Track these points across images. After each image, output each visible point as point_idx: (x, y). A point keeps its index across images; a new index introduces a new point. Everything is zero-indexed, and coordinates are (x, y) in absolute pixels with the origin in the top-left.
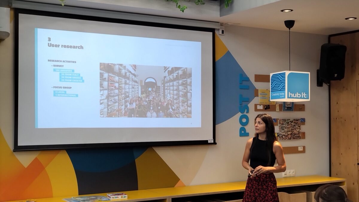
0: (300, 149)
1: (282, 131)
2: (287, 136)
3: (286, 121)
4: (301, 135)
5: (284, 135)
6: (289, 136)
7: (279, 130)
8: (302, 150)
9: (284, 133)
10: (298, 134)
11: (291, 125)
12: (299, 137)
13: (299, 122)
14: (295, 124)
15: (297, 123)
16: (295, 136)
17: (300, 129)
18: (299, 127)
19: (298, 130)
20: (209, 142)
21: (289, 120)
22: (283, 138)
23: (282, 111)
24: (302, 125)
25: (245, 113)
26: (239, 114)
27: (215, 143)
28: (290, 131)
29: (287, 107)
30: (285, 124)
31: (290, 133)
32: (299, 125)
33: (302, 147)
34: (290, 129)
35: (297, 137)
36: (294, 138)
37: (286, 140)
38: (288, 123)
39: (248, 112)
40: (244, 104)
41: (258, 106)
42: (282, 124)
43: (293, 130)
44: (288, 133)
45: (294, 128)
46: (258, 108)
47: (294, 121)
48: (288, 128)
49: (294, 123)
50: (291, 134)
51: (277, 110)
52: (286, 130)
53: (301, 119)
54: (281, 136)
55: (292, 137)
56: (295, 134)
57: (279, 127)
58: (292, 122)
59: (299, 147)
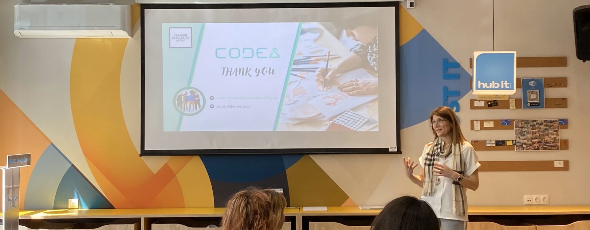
0: (558, 165)
1: (521, 137)
2: (531, 145)
3: (529, 123)
4: (559, 144)
5: (525, 144)
6: (536, 145)
7: (515, 136)
8: (563, 166)
9: (525, 141)
10: (553, 142)
11: (540, 128)
12: (554, 146)
13: (555, 124)
14: (546, 127)
15: (551, 126)
16: (547, 144)
17: (558, 135)
18: (557, 131)
19: (553, 137)
20: (390, 150)
21: (535, 121)
22: (523, 148)
23: (520, 108)
24: (561, 128)
27: (399, 152)
28: (536, 138)
29: (530, 103)
30: (528, 128)
31: (537, 140)
32: (556, 129)
33: (562, 162)
34: (538, 135)
35: (551, 146)
36: (545, 149)
37: (530, 150)
38: (534, 126)
39: (458, 110)
40: (451, 99)
42: (522, 128)
43: (543, 136)
44: (533, 141)
45: (544, 134)
46: (476, 104)
47: (545, 123)
48: (533, 133)
49: (546, 125)
50: (539, 142)
51: (511, 108)
52: (529, 136)
53: (560, 120)
54: (520, 144)
55: (541, 146)
56: (547, 142)
57: (516, 131)
58: (541, 124)
59: (555, 162)
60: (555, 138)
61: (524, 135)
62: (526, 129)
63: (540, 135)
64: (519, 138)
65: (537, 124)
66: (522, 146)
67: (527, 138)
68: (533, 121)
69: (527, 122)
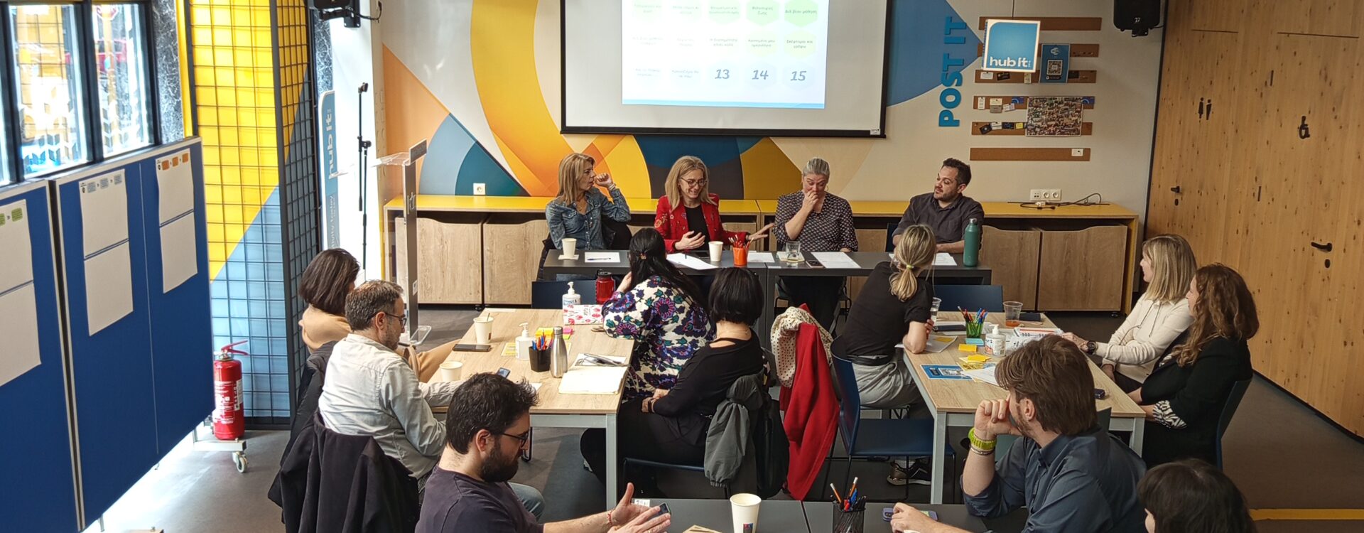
0: (1075, 153)
1: (1034, 119)
2: (1045, 128)
3: (1046, 101)
4: (1080, 128)
5: (1039, 127)
6: (1052, 129)
7: (1027, 117)
8: (1082, 155)
9: (1040, 124)
10: (1073, 126)
11: (1059, 108)
12: (1074, 131)
13: (1078, 103)
14: (1066, 107)
15: (1072, 106)
16: (1065, 128)
17: (1080, 116)
18: (1079, 112)
19: (1074, 118)
20: (872, 133)
21: (1054, 99)
22: (1036, 132)
23: (1037, 82)
24: (1084, 108)
25: (953, 87)
26: (942, 88)
27: (883, 136)
28: (1054, 120)
29: (1050, 76)
30: (1044, 107)
31: (1053, 123)
32: (1079, 109)
33: (1082, 151)
34: (1055, 116)
35: (1070, 131)
36: (1063, 133)
37: (1044, 135)
38: (1052, 104)
39: (959, 84)
40: (952, 69)
41: (982, 73)
42: (1037, 107)
43: (1062, 117)
44: (1049, 123)
45: (1063, 115)
46: (983, 76)
47: (1066, 102)
48: (1049, 114)
49: (1066, 105)
50: (1056, 125)
51: (1025, 81)
52: (1044, 117)
53: (1084, 98)
54: (1032, 127)
55: (1058, 130)
56: (1066, 125)
57: (1029, 111)
58: (1060, 103)
59: (1073, 150)
60: (1076, 120)
61: (1038, 117)
62: (1041, 109)
63: (1058, 116)
64: (1032, 119)
65: (1056, 102)
66: (1034, 129)
67: (1042, 119)
68: (1051, 99)
69: (1043, 100)
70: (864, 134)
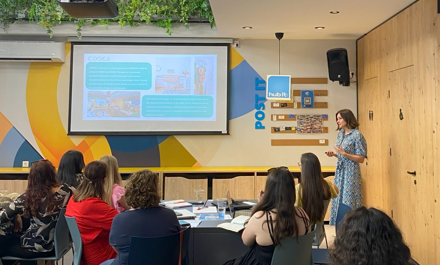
0: (321, 142)
1: (300, 125)
2: (306, 130)
3: (305, 117)
4: (322, 130)
5: (303, 129)
6: (309, 130)
7: (297, 124)
8: (324, 143)
9: (303, 128)
10: (319, 129)
11: (311, 120)
12: (320, 131)
13: (320, 118)
14: (315, 120)
15: (318, 119)
16: (315, 130)
17: (322, 124)
20: (223, 133)
22: (301, 132)
23: (300, 108)
24: (323, 120)
25: (261, 110)
27: (228, 134)
28: (309, 126)
29: (306, 105)
31: (309, 127)
32: (321, 121)
33: (324, 141)
35: (318, 131)
36: (314, 132)
37: (305, 133)
38: (308, 118)
39: (264, 109)
40: (260, 102)
41: (274, 104)
42: (301, 120)
43: (313, 124)
44: (307, 127)
47: (314, 117)
48: (307, 123)
50: (311, 128)
51: (295, 108)
52: (305, 124)
53: (323, 115)
54: (299, 129)
55: (312, 131)
56: (315, 128)
57: (297, 121)
58: (312, 118)
59: (320, 140)
60: (320, 126)
61: (302, 124)
62: (303, 121)
63: (311, 124)
65: (310, 117)
66: (301, 130)
67: (304, 126)
68: (307, 116)
69: (304, 116)
70: (219, 133)
